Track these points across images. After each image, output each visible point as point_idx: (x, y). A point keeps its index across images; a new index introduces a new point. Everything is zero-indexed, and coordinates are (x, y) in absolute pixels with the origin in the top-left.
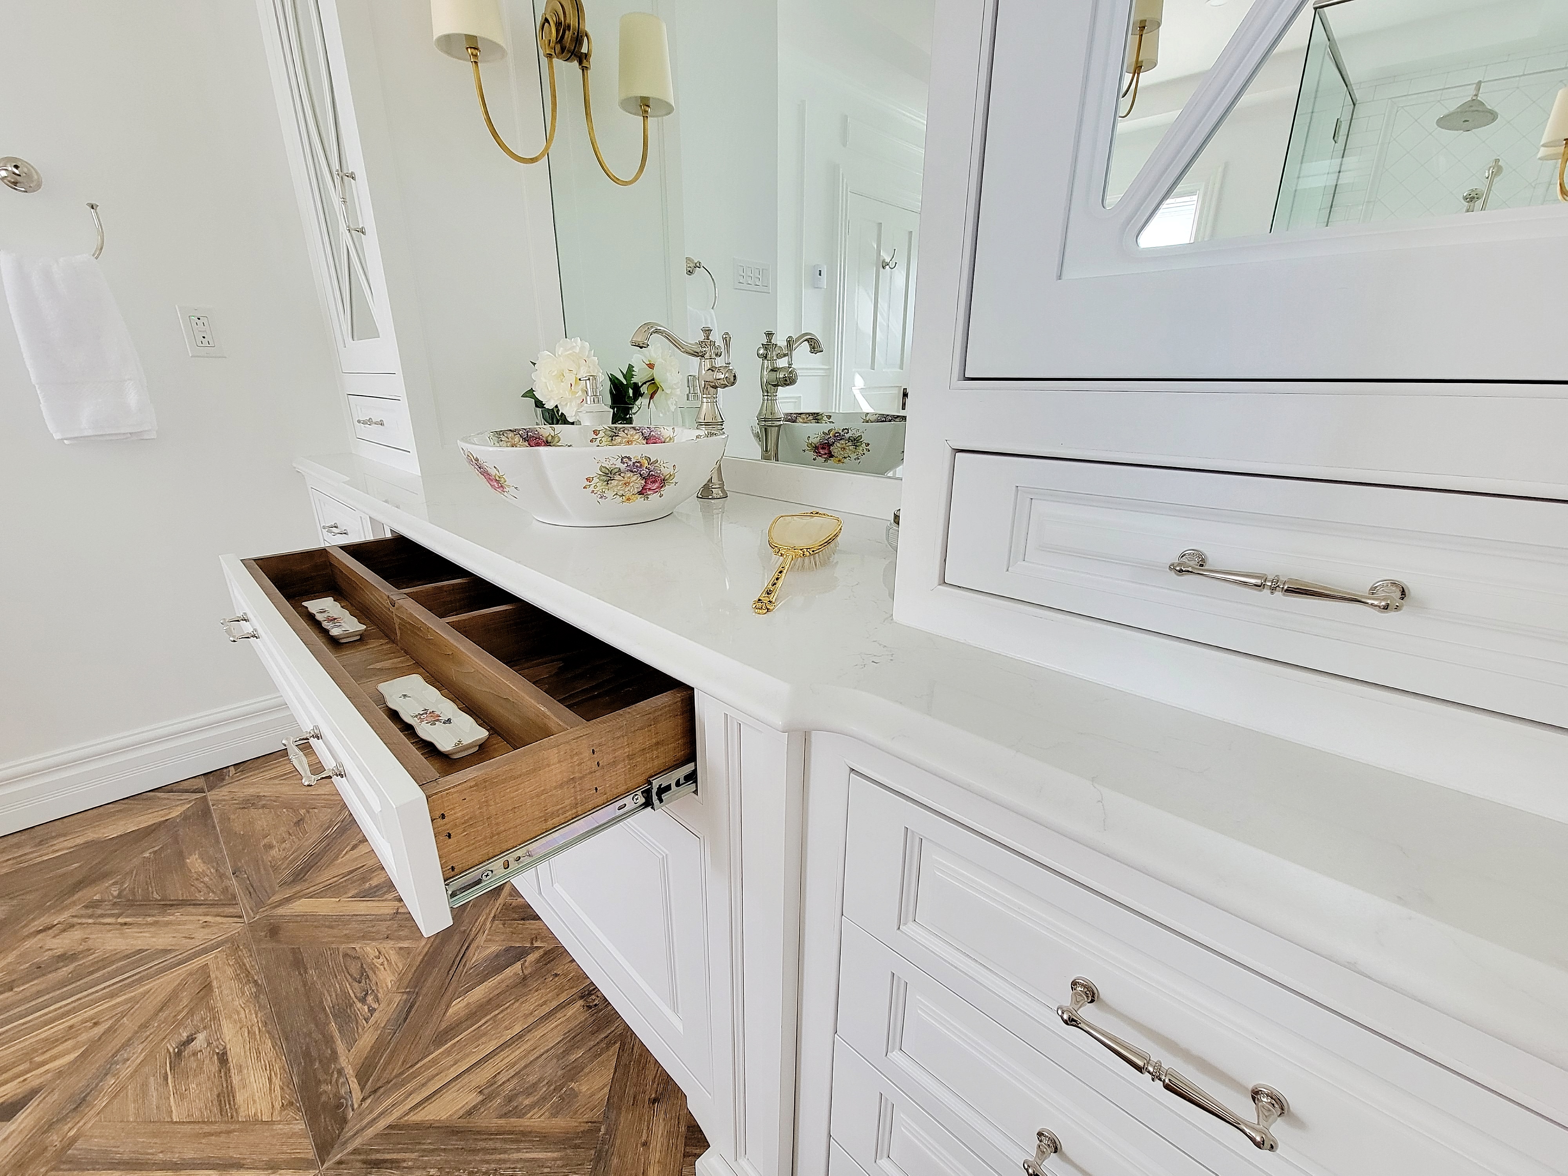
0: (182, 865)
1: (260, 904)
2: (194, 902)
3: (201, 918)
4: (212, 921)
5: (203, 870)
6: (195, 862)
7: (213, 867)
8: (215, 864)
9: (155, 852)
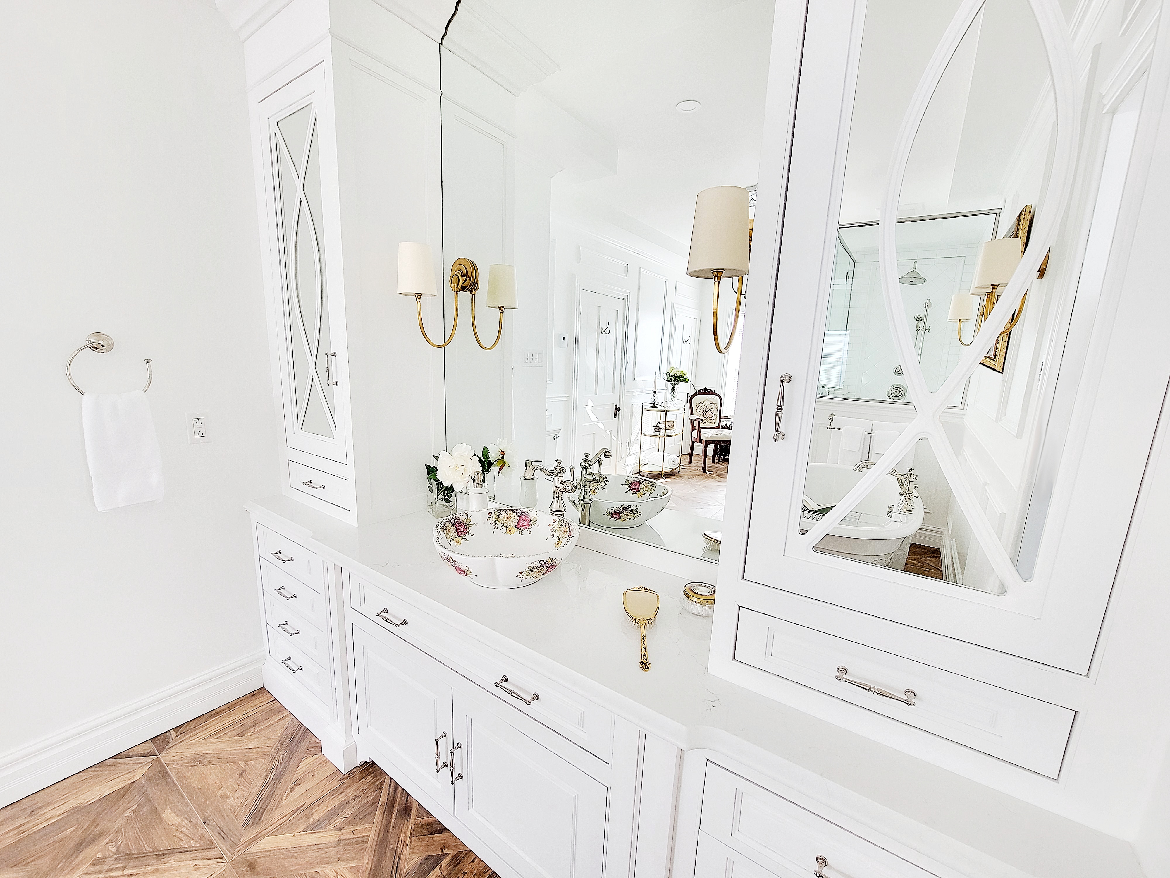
0: (160, 820)
1: (233, 846)
2: (180, 850)
3: (191, 862)
4: (201, 864)
5: (179, 822)
6: (169, 816)
7: (186, 818)
8: (186, 816)
9: (134, 811)
